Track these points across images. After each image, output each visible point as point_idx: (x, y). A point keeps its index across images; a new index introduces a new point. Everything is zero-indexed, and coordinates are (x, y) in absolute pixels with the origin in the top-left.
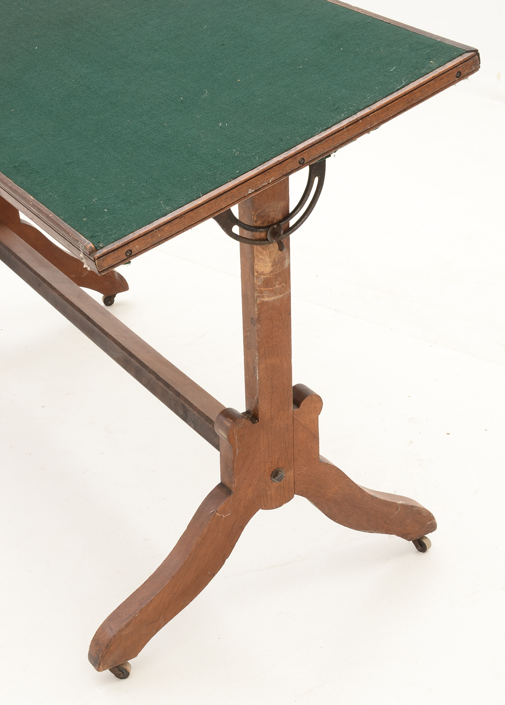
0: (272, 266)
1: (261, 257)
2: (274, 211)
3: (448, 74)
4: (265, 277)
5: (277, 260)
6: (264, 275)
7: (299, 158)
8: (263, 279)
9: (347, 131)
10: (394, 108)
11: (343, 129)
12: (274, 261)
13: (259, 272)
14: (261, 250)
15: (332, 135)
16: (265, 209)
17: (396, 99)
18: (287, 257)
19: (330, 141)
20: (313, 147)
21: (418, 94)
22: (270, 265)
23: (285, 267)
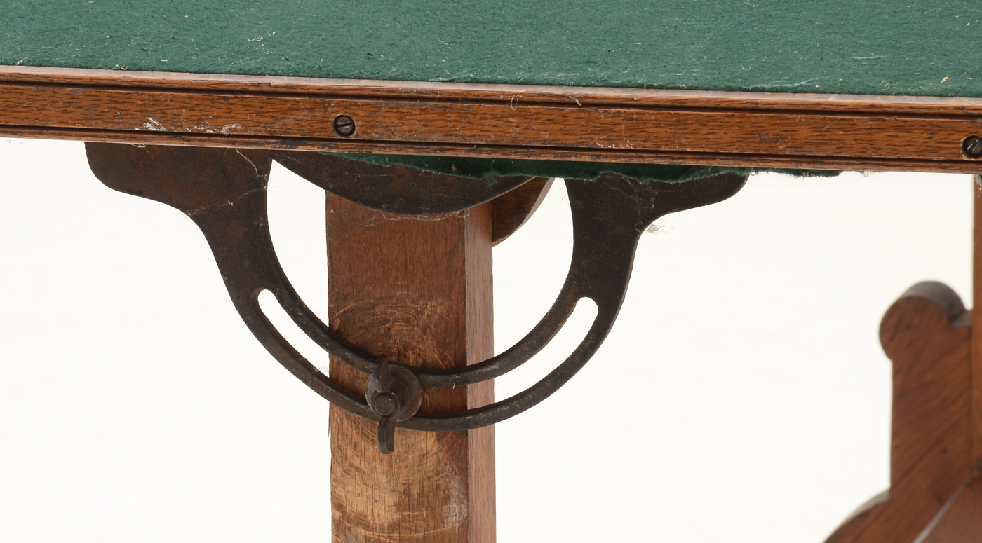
0: (399, 506)
1: (356, 461)
2: (408, 321)
3: (932, 124)
4: (369, 534)
5: (415, 490)
6: (366, 527)
7: (336, 110)
8: (361, 538)
9: (517, 115)
10: (705, 130)
11: (506, 102)
12: (407, 493)
13: (349, 510)
14: (358, 438)
15: (467, 100)
16: (373, 306)
17: (717, 107)
18: (454, 492)
19: (454, 116)
20: (392, 103)
21: (804, 132)
22: (391, 499)
23: (448, 527)
